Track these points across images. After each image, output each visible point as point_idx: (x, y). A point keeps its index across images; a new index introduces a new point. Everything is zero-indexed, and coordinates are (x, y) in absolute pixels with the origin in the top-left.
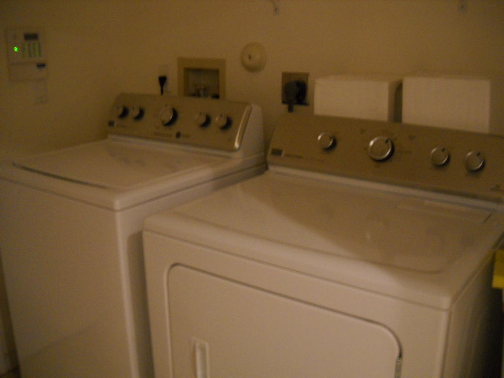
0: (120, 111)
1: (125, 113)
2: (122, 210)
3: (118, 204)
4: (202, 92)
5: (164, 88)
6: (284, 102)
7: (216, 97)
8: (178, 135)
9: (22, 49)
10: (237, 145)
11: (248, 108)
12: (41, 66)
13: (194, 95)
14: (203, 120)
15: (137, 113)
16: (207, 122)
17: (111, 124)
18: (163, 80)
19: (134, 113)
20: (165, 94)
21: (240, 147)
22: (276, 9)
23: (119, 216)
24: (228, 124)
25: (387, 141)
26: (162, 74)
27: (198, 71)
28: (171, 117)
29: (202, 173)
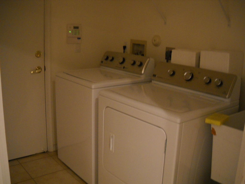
0: (106, 57)
1: (107, 58)
2: (94, 89)
3: (93, 86)
4: (139, 53)
5: (125, 51)
6: (166, 59)
7: (143, 55)
8: (124, 68)
9: (72, 32)
10: (143, 72)
11: (148, 59)
12: (79, 38)
13: (136, 54)
14: (132, 62)
15: (111, 58)
16: (134, 63)
17: (102, 62)
18: (125, 48)
19: (110, 58)
20: (125, 53)
21: (144, 73)
22: (165, 23)
23: (93, 90)
24: (141, 65)
25: (190, 74)
26: (124, 45)
27: (139, 45)
28: (122, 61)
29: (127, 81)
